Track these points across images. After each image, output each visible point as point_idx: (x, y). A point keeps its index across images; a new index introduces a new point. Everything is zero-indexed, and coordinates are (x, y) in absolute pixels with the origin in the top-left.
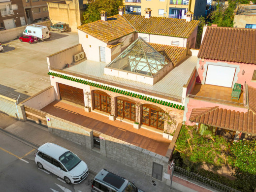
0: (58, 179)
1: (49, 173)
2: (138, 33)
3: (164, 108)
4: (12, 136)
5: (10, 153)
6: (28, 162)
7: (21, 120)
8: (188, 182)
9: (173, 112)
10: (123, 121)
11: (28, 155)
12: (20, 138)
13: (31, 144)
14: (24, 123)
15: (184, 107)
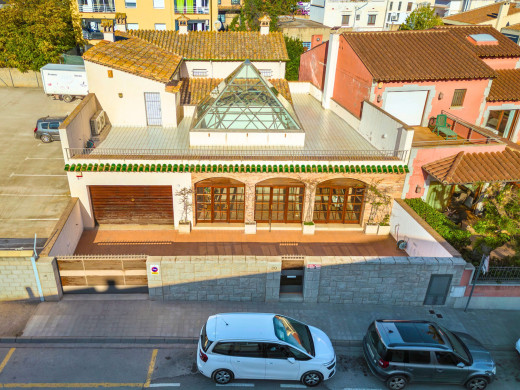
0: (282, 386)
1: (252, 385)
2: (187, 63)
3: (366, 178)
4: (62, 345)
5: (105, 385)
6: (178, 385)
7: (49, 299)
8: (498, 288)
9: (385, 182)
10: (273, 229)
11: (156, 368)
12: (91, 341)
13: (135, 341)
14: (62, 305)
15: (406, 167)
